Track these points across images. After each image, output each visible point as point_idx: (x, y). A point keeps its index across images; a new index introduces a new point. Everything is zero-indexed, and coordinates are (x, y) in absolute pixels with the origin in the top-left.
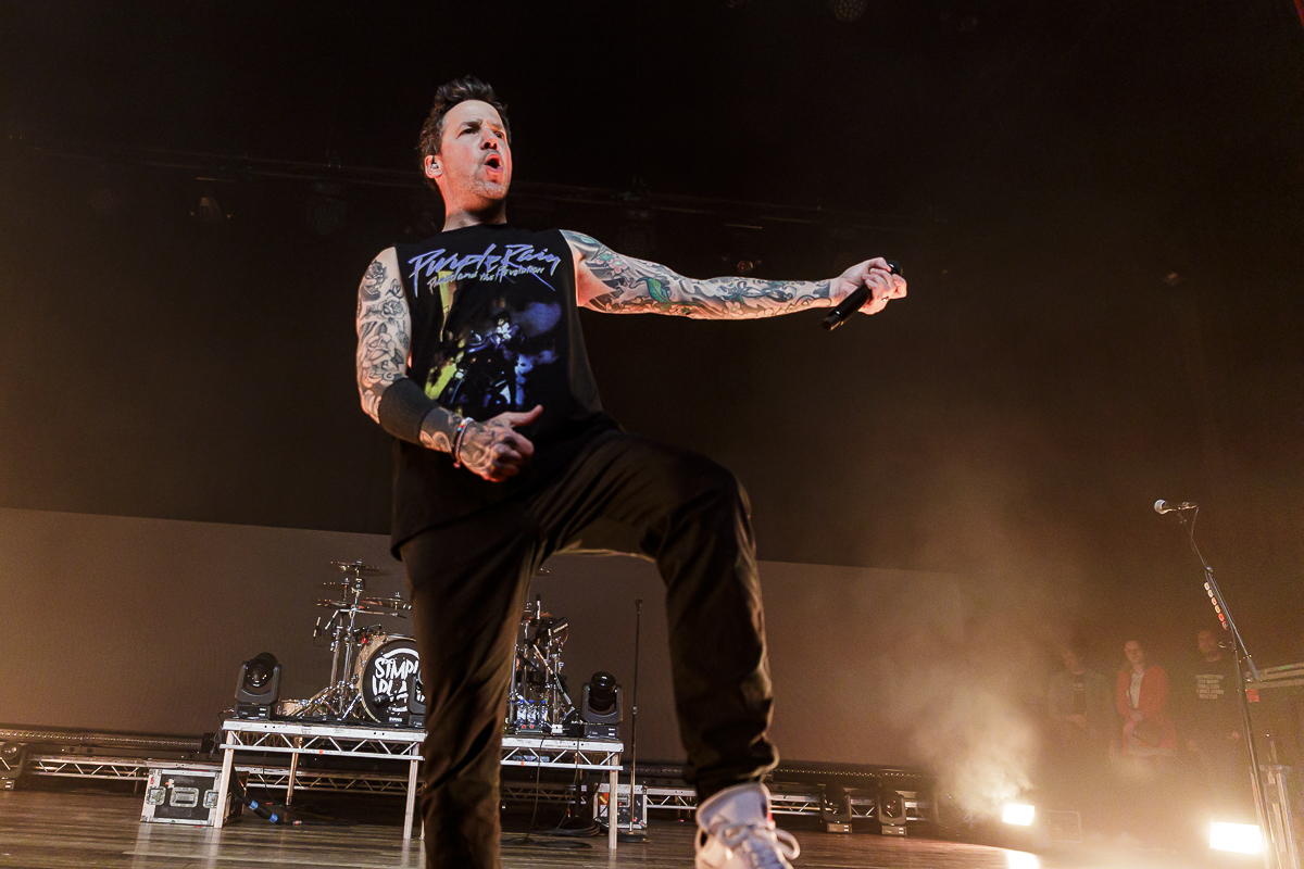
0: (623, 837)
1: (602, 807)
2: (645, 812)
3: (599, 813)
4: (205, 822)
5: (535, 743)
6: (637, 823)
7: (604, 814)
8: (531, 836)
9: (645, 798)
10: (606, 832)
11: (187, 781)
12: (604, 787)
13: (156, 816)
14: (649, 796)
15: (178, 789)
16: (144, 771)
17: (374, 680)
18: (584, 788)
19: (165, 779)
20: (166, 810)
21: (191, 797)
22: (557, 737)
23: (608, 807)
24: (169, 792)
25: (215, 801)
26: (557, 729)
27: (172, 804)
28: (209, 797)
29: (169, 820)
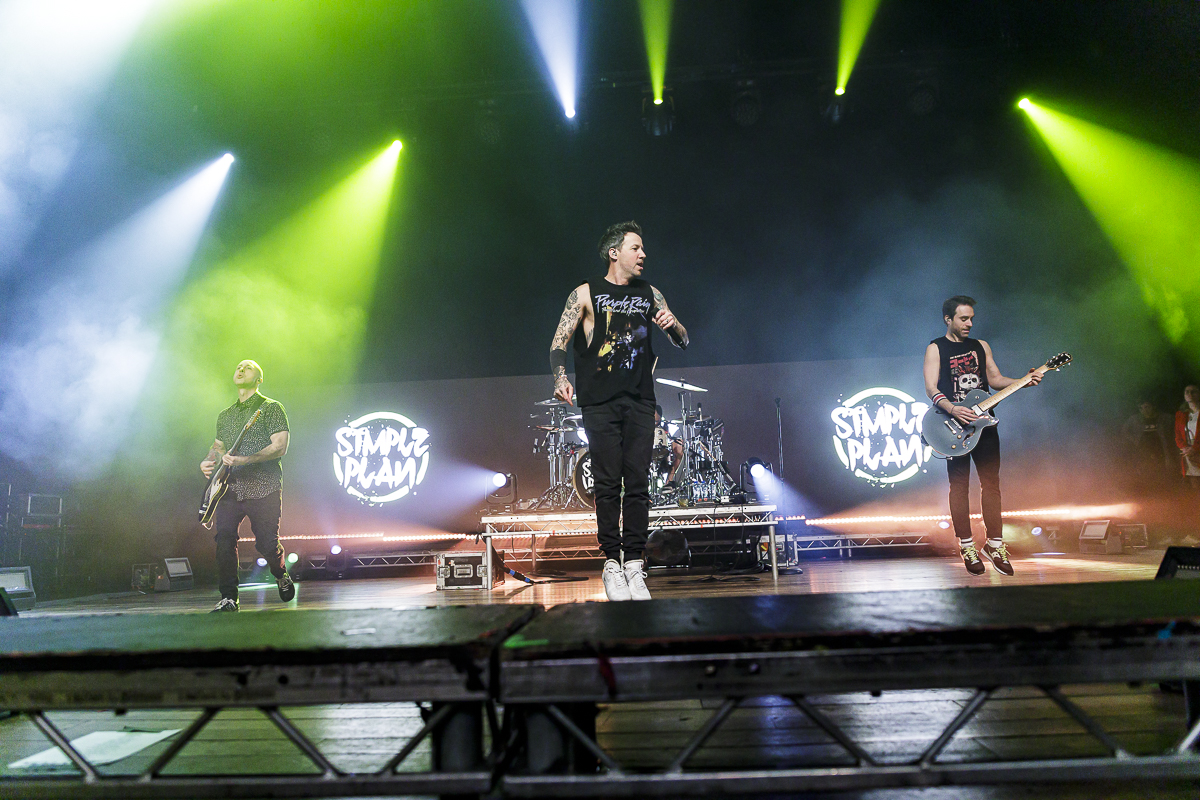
0: (781, 572)
1: (764, 553)
2: (796, 553)
3: (762, 558)
4: (480, 587)
5: (710, 511)
6: (791, 562)
7: (766, 557)
8: (714, 576)
9: (795, 543)
10: (771, 569)
11: (462, 560)
12: (765, 539)
13: (446, 585)
14: (798, 543)
15: (457, 566)
16: (430, 559)
17: (584, 479)
18: (748, 541)
19: (447, 560)
20: (452, 580)
21: (468, 571)
22: (725, 505)
23: (769, 552)
24: (452, 569)
25: (486, 574)
26: (725, 499)
27: (455, 576)
28: (480, 570)
29: (456, 587)
